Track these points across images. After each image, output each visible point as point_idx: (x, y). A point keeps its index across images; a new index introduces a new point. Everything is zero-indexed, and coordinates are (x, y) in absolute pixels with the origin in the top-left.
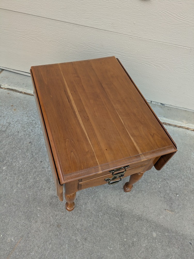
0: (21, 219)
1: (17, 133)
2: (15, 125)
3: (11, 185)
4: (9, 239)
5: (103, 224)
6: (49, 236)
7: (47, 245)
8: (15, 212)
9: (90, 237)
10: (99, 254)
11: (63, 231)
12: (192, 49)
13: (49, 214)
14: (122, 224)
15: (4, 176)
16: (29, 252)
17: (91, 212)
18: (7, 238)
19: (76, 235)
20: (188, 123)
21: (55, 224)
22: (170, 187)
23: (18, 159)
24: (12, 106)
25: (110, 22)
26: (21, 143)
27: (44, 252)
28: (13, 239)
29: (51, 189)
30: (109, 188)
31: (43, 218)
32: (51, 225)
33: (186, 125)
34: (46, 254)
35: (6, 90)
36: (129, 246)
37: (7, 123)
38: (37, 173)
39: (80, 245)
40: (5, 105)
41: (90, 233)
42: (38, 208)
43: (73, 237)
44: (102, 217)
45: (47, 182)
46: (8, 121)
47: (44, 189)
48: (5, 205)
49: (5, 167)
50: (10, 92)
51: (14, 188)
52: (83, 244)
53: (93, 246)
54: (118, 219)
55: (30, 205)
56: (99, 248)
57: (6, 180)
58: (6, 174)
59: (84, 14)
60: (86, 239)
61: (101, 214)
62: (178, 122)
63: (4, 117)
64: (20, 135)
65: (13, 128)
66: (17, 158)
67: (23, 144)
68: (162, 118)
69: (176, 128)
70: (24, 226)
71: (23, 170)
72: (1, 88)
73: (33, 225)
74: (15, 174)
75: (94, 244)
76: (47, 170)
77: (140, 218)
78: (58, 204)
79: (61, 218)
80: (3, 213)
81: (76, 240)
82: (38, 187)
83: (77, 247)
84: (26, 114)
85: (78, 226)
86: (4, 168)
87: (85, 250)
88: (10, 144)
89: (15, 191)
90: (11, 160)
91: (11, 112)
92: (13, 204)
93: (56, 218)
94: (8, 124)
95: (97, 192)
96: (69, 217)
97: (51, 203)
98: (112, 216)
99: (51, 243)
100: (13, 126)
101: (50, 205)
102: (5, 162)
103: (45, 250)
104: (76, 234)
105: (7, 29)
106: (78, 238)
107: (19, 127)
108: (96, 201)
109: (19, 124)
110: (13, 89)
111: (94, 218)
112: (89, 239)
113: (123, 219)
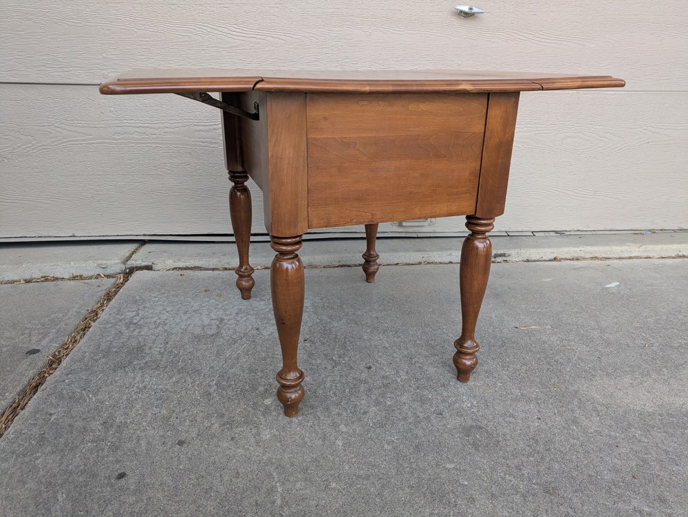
0: (416, 507)
1: (255, 332)
2: (238, 318)
3: (317, 434)
5: (667, 452)
8: (380, 495)
9: (669, 492)
11: (575, 500)
13: (493, 469)
17: (610, 436)
19: (624, 498)
20: (642, 246)
21: (533, 489)
24: (206, 291)
29: (446, 414)
30: (598, 378)
31: (485, 484)
32: (524, 497)
33: (641, 249)
35: (171, 272)
37: (212, 320)
38: (376, 392)
40: (186, 293)
41: (658, 481)
42: (449, 466)
43: (620, 506)
44: (646, 436)
45: (423, 403)
46: (214, 317)
47: (428, 419)
48: (334, 485)
49: (269, 400)
50: (183, 272)
51: (332, 438)
55: (417, 465)
60: (662, 500)
61: (639, 432)
62: (621, 248)
63: (195, 311)
65: (237, 325)
68: (582, 249)
71: (328, 394)
72: (155, 270)
73: (470, 511)
76: (399, 380)
78: (498, 441)
79: (538, 472)
80: (342, 507)
81: (638, 511)
82: (405, 419)
85: (608, 476)
86: (267, 402)
88: (250, 353)
89: (339, 443)
91: (213, 301)
92: (359, 477)
93: (523, 475)
94: (216, 322)
96: (558, 462)
97: (475, 445)
98: (671, 431)
100: (233, 321)
101: (477, 449)
102: (261, 389)
104: (620, 496)
105: (171, 130)
106: (635, 503)
107: (254, 320)
108: (595, 409)
109: (249, 316)
110: (189, 266)
111: (632, 446)
112: (669, 496)
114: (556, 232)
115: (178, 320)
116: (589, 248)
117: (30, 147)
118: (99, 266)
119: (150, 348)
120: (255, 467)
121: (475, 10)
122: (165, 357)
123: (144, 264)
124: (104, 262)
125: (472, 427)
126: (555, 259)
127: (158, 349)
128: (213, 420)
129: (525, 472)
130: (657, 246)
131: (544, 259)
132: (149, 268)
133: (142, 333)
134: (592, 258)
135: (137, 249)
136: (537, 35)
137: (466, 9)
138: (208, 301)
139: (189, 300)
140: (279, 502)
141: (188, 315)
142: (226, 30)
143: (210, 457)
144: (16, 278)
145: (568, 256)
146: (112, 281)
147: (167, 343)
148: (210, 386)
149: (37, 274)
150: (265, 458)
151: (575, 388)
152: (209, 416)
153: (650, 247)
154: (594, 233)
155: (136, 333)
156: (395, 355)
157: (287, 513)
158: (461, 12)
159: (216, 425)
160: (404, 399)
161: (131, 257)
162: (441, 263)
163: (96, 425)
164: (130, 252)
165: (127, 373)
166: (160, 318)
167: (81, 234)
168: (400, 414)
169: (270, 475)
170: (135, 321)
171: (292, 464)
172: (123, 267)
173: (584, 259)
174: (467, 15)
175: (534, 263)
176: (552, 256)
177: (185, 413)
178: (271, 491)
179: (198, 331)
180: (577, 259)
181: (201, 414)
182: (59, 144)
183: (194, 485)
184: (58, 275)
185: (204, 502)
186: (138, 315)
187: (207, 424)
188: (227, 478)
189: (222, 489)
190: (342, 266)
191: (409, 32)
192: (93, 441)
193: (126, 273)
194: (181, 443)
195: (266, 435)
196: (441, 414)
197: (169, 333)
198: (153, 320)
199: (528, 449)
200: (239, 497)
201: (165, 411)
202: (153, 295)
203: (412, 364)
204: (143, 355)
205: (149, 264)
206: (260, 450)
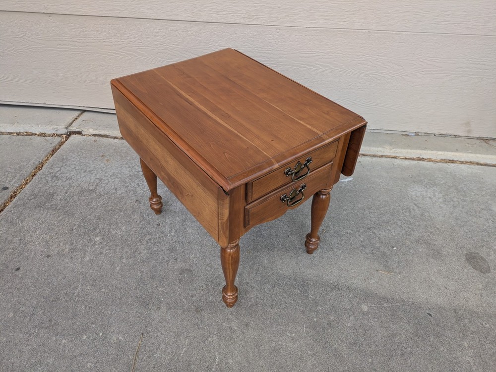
0: (133, 307)
1: (114, 191)
2: (110, 180)
3: (110, 262)
4: (114, 338)
5: (273, 300)
6: (184, 327)
7: (180, 340)
8: (121, 299)
9: (254, 322)
10: (274, 345)
11: (206, 317)
12: (371, 31)
13: (180, 295)
14: (307, 298)
15: (98, 250)
16: (150, 353)
17: (252, 286)
18: (111, 337)
19: (230, 321)
20: (393, 148)
21: (191, 308)
22: (379, 238)
23: (120, 225)
24: (102, 156)
25: (244, 11)
26: (123, 203)
27: (178, 350)
28: (120, 338)
29: (179, 260)
30: (276, 250)
31: (171, 302)
32: (184, 311)
33: (391, 151)
34: (181, 354)
35: (91, 137)
36: (324, 328)
37: (96, 179)
38: (152, 241)
39: (238, 335)
40: (91, 156)
41: (253, 316)
42: (160, 289)
43: (224, 324)
44: (270, 291)
45: (172, 252)
46: (98, 177)
47: (168, 261)
48: (103, 290)
50: (97, 138)
51: (116, 265)
52: (244, 333)
53: (262, 334)
54: (298, 291)
55: (146, 287)
56: (272, 335)
57: (102, 255)
58: (102, 247)
59: (205, 5)
60: (247, 325)
62: (376, 149)
63: (90, 171)
64: (119, 192)
65: (107, 184)
66: (117, 224)
67: (126, 204)
69: (374, 159)
70: (139, 317)
71: (128, 239)
72: (83, 135)
73: (154, 314)
74: (117, 246)
75: (262, 330)
76: (169, 235)
77: (335, 287)
79: (200, 300)
80: (101, 301)
81: (231, 328)
82: (157, 260)
83: (234, 337)
84: (127, 164)
86: (97, 239)
87: (249, 341)
88: (104, 206)
89: (118, 268)
90: (108, 228)
91: (103, 164)
92: (116, 288)
94: (97, 181)
95: (257, 256)
96: (214, 296)
97: (180, 280)
98: (287, 288)
99: (187, 337)
100: (106, 182)
101: (180, 283)
102: (98, 231)
103: (178, 347)
104: (229, 319)
105: (90, 44)
106: (232, 324)
107: (117, 182)
108: (257, 270)
109: (116, 179)
110: (102, 134)
111: (258, 294)
112: (252, 324)
113: (306, 290)
115: (78, 177)
117: (12, 50)
118: (53, 129)
119: (58, 195)
120: (74, 275)
122: (62, 202)
123: (77, 130)
124: (56, 126)
125: (186, 270)
127: (61, 197)
128: (67, 245)
129: (193, 299)
132: (79, 133)
133: (57, 184)
135: (79, 116)
138: (100, 165)
139: (91, 162)
140: (76, 294)
141: (85, 174)
143: (57, 266)
144: (12, 131)
146: (59, 139)
147: (67, 193)
148: (75, 225)
149: (22, 131)
150: (81, 271)
151: (259, 254)
152: (67, 243)
153: (399, 150)
155: (55, 183)
156: (177, 218)
157: (77, 300)
159: (67, 249)
160: (164, 248)
161: (73, 123)
163: (16, 240)
164: (73, 119)
165: (40, 210)
166: (70, 174)
168: (156, 256)
169: (78, 280)
170: (57, 175)
171: (91, 276)
172: (66, 131)
177: (57, 240)
178: (76, 287)
179: (85, 186)
181: (63, 241)
182: (28, 49)
183: (45, 279)
184: (33, 132)
186: (60, 170)
187: (63, 248)
188: (60, 278)
189: (56, 284)
192: (12, 249)
193: (68, 135)
194: (48, 256)
195: (87, 259)
196: (176, 260)
197: (70, 186)
198: (67, 175)
199: (205, 287)
200: (61, 289)
201: (48, 237)
202: (73, 156)
203: (182, 225)
204: (53, 199)
205: (81, 130)
206: (80, 266)
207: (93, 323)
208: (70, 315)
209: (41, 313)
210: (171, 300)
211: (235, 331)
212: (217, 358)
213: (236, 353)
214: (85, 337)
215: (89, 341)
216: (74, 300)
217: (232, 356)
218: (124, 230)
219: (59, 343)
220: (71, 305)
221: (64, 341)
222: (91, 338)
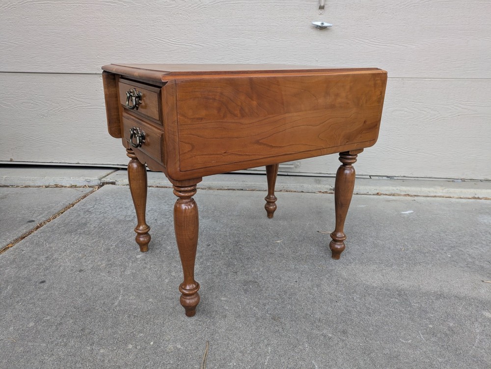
1: (154, 221)
2: (149, 213)
3: (157, 275)
4: (171, 346)
5: (368, 308)
6: (261, 334)
7: (260, 348)
9: (353, 329)
10: (388, 352)
11: (288, 325)
12: (405, 79)
13: (249, 304)
14: (410, 306)
15: (141, 265)
16: (223, 362)
17: (336, 296)
18: (166, 346)
19: (320, 328)
21: (266, 316)
22: (469, 255)
27: (260, 359)
28: (179, 346)
29: (239, 273)
32: (257, 319)
33: (444, 191)
34: (265, 362)
35: (125, 186)
36: (446, 335)
39: (335, 342)
41: (349, 323)
42: (223, 299)
43: (314, 331)
44: (360, 299)
45: (229, 266)
47: (226, 275)
48: (151, 300)
49: (140, 256)
51: (165, 278)
52: (343, 341)
53: (367, 341)
54: (397, 300)
55: (205, 296)
56: (381, 342)
57: (147, 269)
58: (145, 262)
60: (344, 332)
61: (358, 296)
62: (428, 189)
63: (126, 208)
64: (159, 222)
68: (399, 188)
69: (428, 198)
70: (200, 325)
72: (116, 185)
73: (219, 321)
74: (162, 262)
75: (366, 337)
76: (222, 253)
77: (440, 296)
78: (262, 290)
79: (275, 308)
81: (324, 335)
82: (212, 273)
83: (332, 345)
84: (165, 202)
85: (318, 315)
87: (352, 348)
89: (167, 281)
93: (265, 308)
96: (292, 305)
97: (246, 291)
99: (268, 344)
101: (246, 293)
102: (139, 250)
103: (259, 355)
104: (318, 327)
106: (325, 331)
107: (156, 215)
108: (338, 281)
109: (155, 213)
111: (347, 303)
112: (350, 331)
113: (406, 299)
114: (388, 177)
115: (113, 212)
116: (404, 188)
117: (57, 110)
118: (86, 180)
119: (91, 224)
120: (113, 287)
121: (326, 24)
122: (96, 229)
123: (111, 181)
124: (89, 178)
125: (250, 281)
126: (378, 194)
127: (94, 225)
128: (104, 262)
129: (267, 307)
130: (457, 190)
131: (370, 193)
132: (113, 183)
133: (90, 217)
134: (405, 195)
135: (112, 173)
136: (372, 40)
137: (319, 24)
139: (126, 201)
140: (116, 304)
141: (121, 209)
142: (168, 41)
143: (92, 279)
144: (41, 185)
145: (387, 193)
146: (91, 189)
147: (101, 223)
148: (112, 245)
149: (52, 184)
150: (121, 283)
151: (334, 268)
152: (103, 260)
153: (452, 190)
154: (416, 179)
155: (87, 216)
156: (229, 240)
157: (118, 309)
158: (317, 26)
159: (104, 265)
160: (219, 263)
161: (106, 176)
162: (295, 192)
163: (43, 258)
164: (106, 174)
165: (71, 235)
166: (104, 210)
167: (83, 163)
168: (211, 270)
169: (119, 291)
170: (90, 210)
171: (134, 288)
172: (99, 182)
173: (399, 195)
174: (322, 28)
175: (360, 196)
176: (376, 192)
177: (91, 257)
178: (116, 298)
179: (122, 218)
180: (394, 195)
181: (99, 258)
182: (73, 108)
183: (76, 291)
184: (64, 184)
185: (77, 299)
186: (93, 207)
187: (99, 263)
188: (95, 289)
189: (90, 295)
190: (229, 190)
191: (283, 40)
192: (37, 265)
193: (100, 186)
194: (81, 271)
195: (128, 272)
196: (236, 273)
197: (105, 218)
198: (100, 210)
199: (277, 296)
200: (97, 299)
201: (80, 255)
202: (107, 198)
203: (236, 245)
204: (85, 227)
205: (114, 181)
206: (121, 279)
207: (140, 332)
208: (109, 324)
209: (71, 322)
210: (239, 309)
211: (330, 338)
212: (316, 366)
213: (340, 361)
214: (130, 346)
215: (137, 350)
216: (114, 310)
217: (336, 364)
218: (170, 249)
219: (95, 352)
220: (111, 314)
221: (102, 351)
222: (139, 347)
